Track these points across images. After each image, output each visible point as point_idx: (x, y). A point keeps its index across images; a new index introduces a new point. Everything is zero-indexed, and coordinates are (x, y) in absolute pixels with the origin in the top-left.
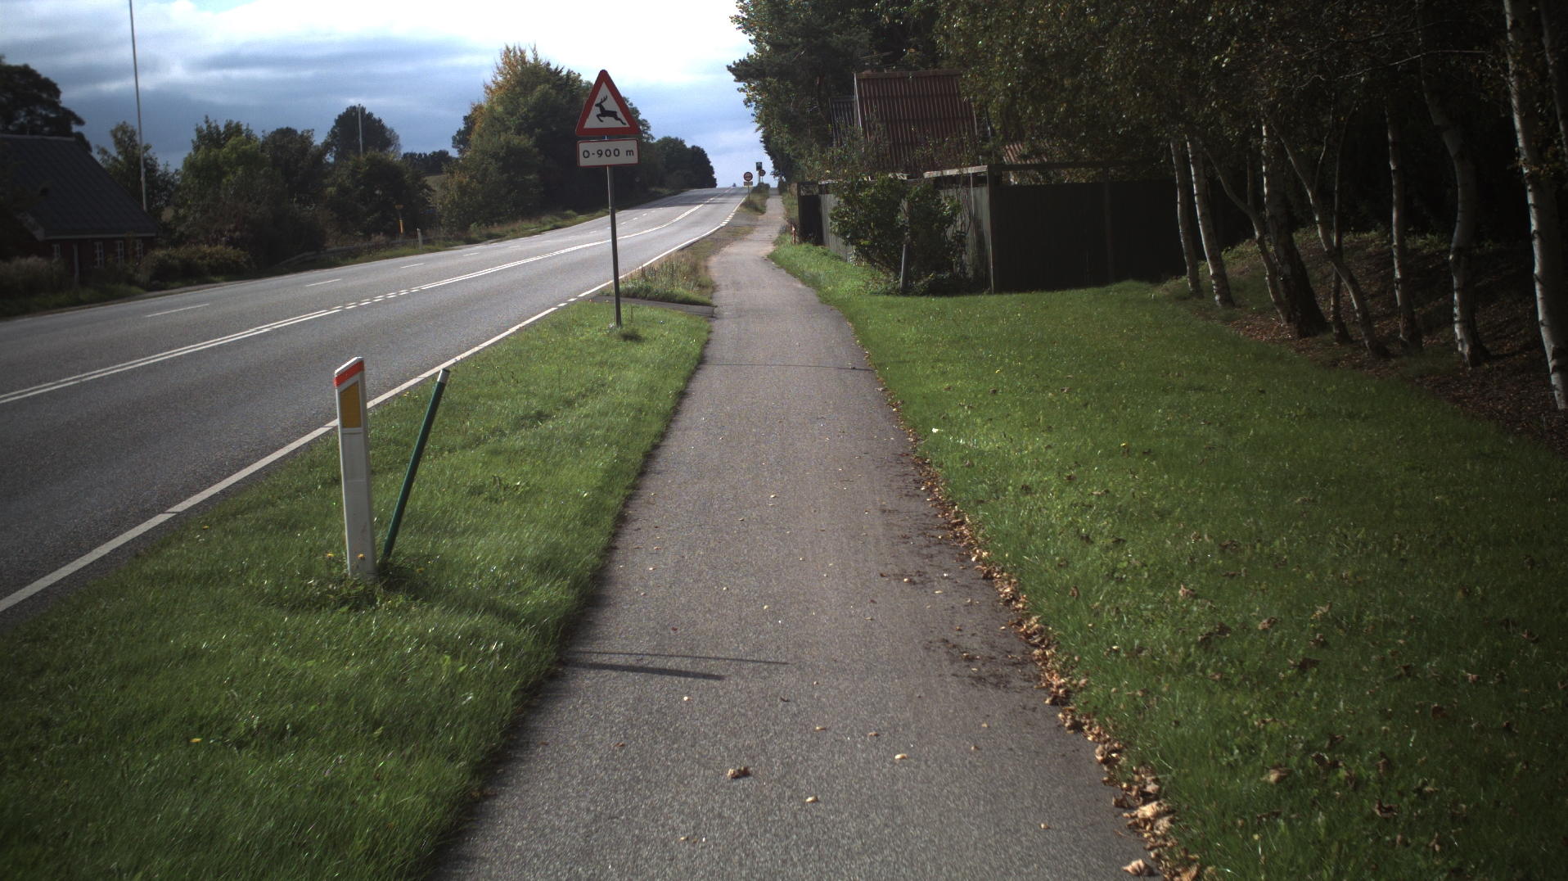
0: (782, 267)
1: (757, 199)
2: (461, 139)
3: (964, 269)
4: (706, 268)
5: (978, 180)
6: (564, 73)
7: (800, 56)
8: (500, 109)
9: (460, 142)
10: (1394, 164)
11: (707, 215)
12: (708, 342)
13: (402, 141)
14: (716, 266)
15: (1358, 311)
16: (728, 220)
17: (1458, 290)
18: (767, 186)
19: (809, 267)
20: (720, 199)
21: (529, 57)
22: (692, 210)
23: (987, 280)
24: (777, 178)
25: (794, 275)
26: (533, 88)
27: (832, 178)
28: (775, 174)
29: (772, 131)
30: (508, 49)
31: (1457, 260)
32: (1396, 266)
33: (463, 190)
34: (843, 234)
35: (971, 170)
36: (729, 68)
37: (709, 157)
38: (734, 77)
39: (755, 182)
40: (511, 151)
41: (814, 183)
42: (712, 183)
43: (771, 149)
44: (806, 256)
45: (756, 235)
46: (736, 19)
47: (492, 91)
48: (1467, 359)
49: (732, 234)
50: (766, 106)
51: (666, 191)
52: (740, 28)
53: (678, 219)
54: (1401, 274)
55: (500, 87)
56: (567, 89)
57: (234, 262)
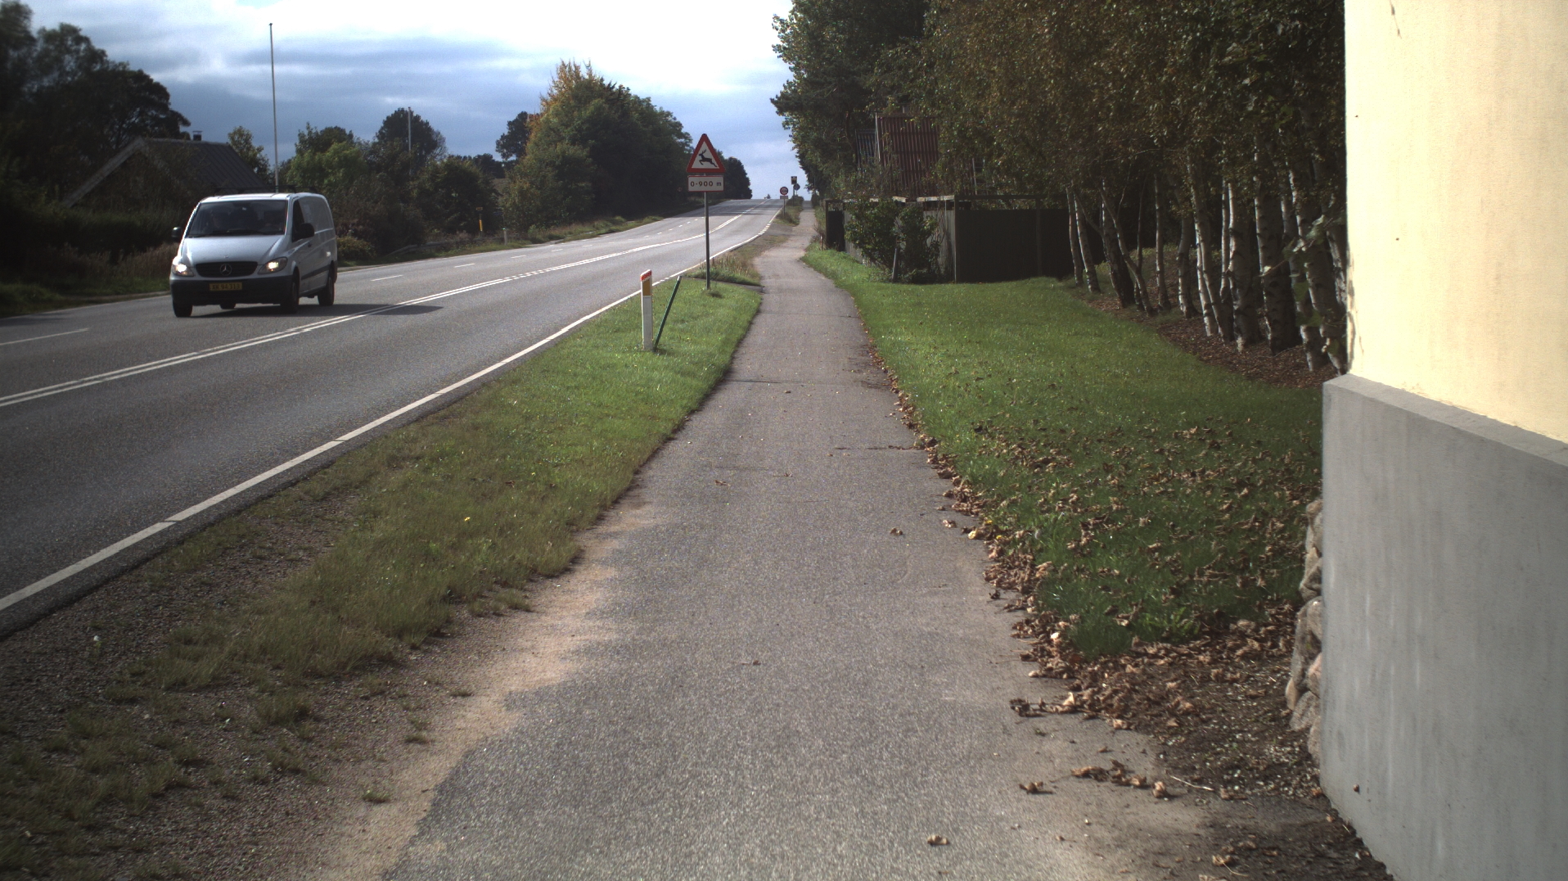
0: (810, 266)
1: (791, 212)
2: (506, 144)
3: (938, 267)
4: (752, 265)
6: (617, 87)
7: (832, 93)
8: (555, 120)
9: (503, 147)
10: (1158, 205)
11: (747, 225)
12: (761, 304)
14: (758, 263)
16: (765, 230)
17: (1180, 277)
18: (801, 199)
19: (831, 265)
20: (757, 211)
21: (584, 73)
22: (732, 220)
24: (811, 192)
25: (820, 272)
26: (588, 100)
27: (852, 198)
28: (809, 188)
29: (807, 151)
30: (564, 65)
32: (1158, 265)
33: (524, 194)
34: (854, 240)
35: (946, 198)
36: (772, 101)
37: (745, 168)
38: (776, 109)
39: (790, 195)
40: (567, 160)
41: (839, 201)
42: (748, 194)
43: (806, 165)
44: (831, 259)
45: (790, 243)
46: (777, 48)
47: (547, 103)
48: (1184, 315)
49: (769, 241)
52: (780, 56)
53: (720, 227)
54: (1160, 268)
56: (619, 103)
57: (361, 250)
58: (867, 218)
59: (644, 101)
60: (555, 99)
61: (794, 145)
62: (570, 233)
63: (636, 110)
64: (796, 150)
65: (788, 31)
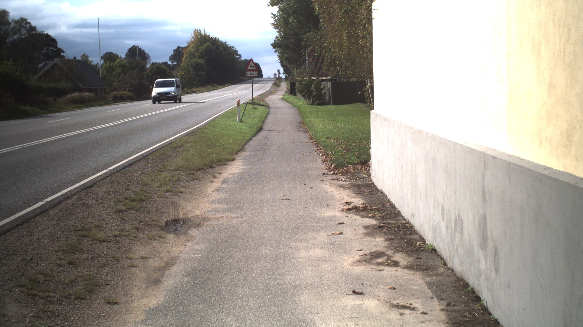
0: (285, 100)
1: (278, 82)
2: (172, 58)
3: (326, 100)
4: (265, 100)
6: (214, 38)
8: (192, 50)
11: (262, 87)
12: (269, 111)
13: (151, 58)
14: (267, 99)
16: (269, 89)
18: (281, 78)
20: (265, 82)
21: (203, 33)
22: (259, 85)
23: (330, 102)
25: (288, 102)
26: (204, 44)
27: (299, 78)
28: (284, 74)
29: (283, 61)
30: (195, 30)
33: (182, 77)
35: (328, 78)
36: (271, 45)
38: (272, 47)
39: (277, 76)
40: (197, 64)
41: (294, 79)
42: (262, 76)
43: (282, 65)
44: (291, 98)
45: (277, 93)
46: (272, 24)
47: (190, 44)
49: (270, 93)
50: (281, 53)
51: (246, 79)
52: (274, 27)
56: (215, 44)
58: (303, 84)
59: (224, 43)
60: (192, 43)
62: (199, 90)
63: (222, 46)
64: (279, 60)
65: (276, 18)
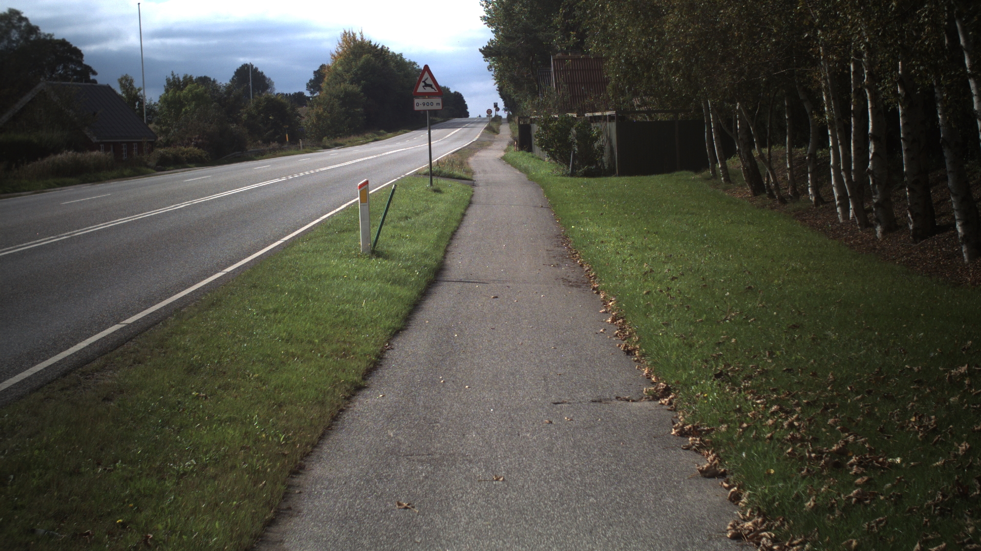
0: (509, 163)
1: (494, 125)
2: (312, 85)
3: (604, 164)
4: (468, 163)
5: (611, 118)
6: (380, 47)
7: (521, 44)
8: (340, 68)
9: (311, 87)
10: (788, 115)
11: (465, 134)
12: (472, 195)
14: (472, 162)
15: (773, 183)
16: (477, 137)
17: (810, 172)
18: (500, 117)
19: (524, 163)
20: (472, 125)
21: (358, 38)
22: (456, 131)
23: (614, 170)
24: (507, 112)
25: (516, 167)
26: (361, 55)
27: (537, 115)
28: (505, 110)
29: (504, 85)
30: (345, 32)
31: (809, 159)
32: (788, 162)
33: (319, 117)
34: (541, 145)
35: (608, 113)
36: (480, 50)
38: (483, 56)
39: (493, 115)
40: (347, 94)
41: (527, 117)
42: (466, 115)
43: (503, 96)
44: (523, 158)
45: (494, 146)
46: (484, 18)
47: (335, 58)
48: (813, 203)
49: (479, 145)
50: (501, 71)
51: (438, 119)
52: (485, 24)
53: (447, 137)
54: (790, 165)
55: (340, 55)
56: (382, 57)
57: (200, 156)
58: (550, 129)
59: (398, 55)
61: (495, 81)
62: (350, 142)
63: (393, 61)
64: (497, 85)
65: (490, 7)
